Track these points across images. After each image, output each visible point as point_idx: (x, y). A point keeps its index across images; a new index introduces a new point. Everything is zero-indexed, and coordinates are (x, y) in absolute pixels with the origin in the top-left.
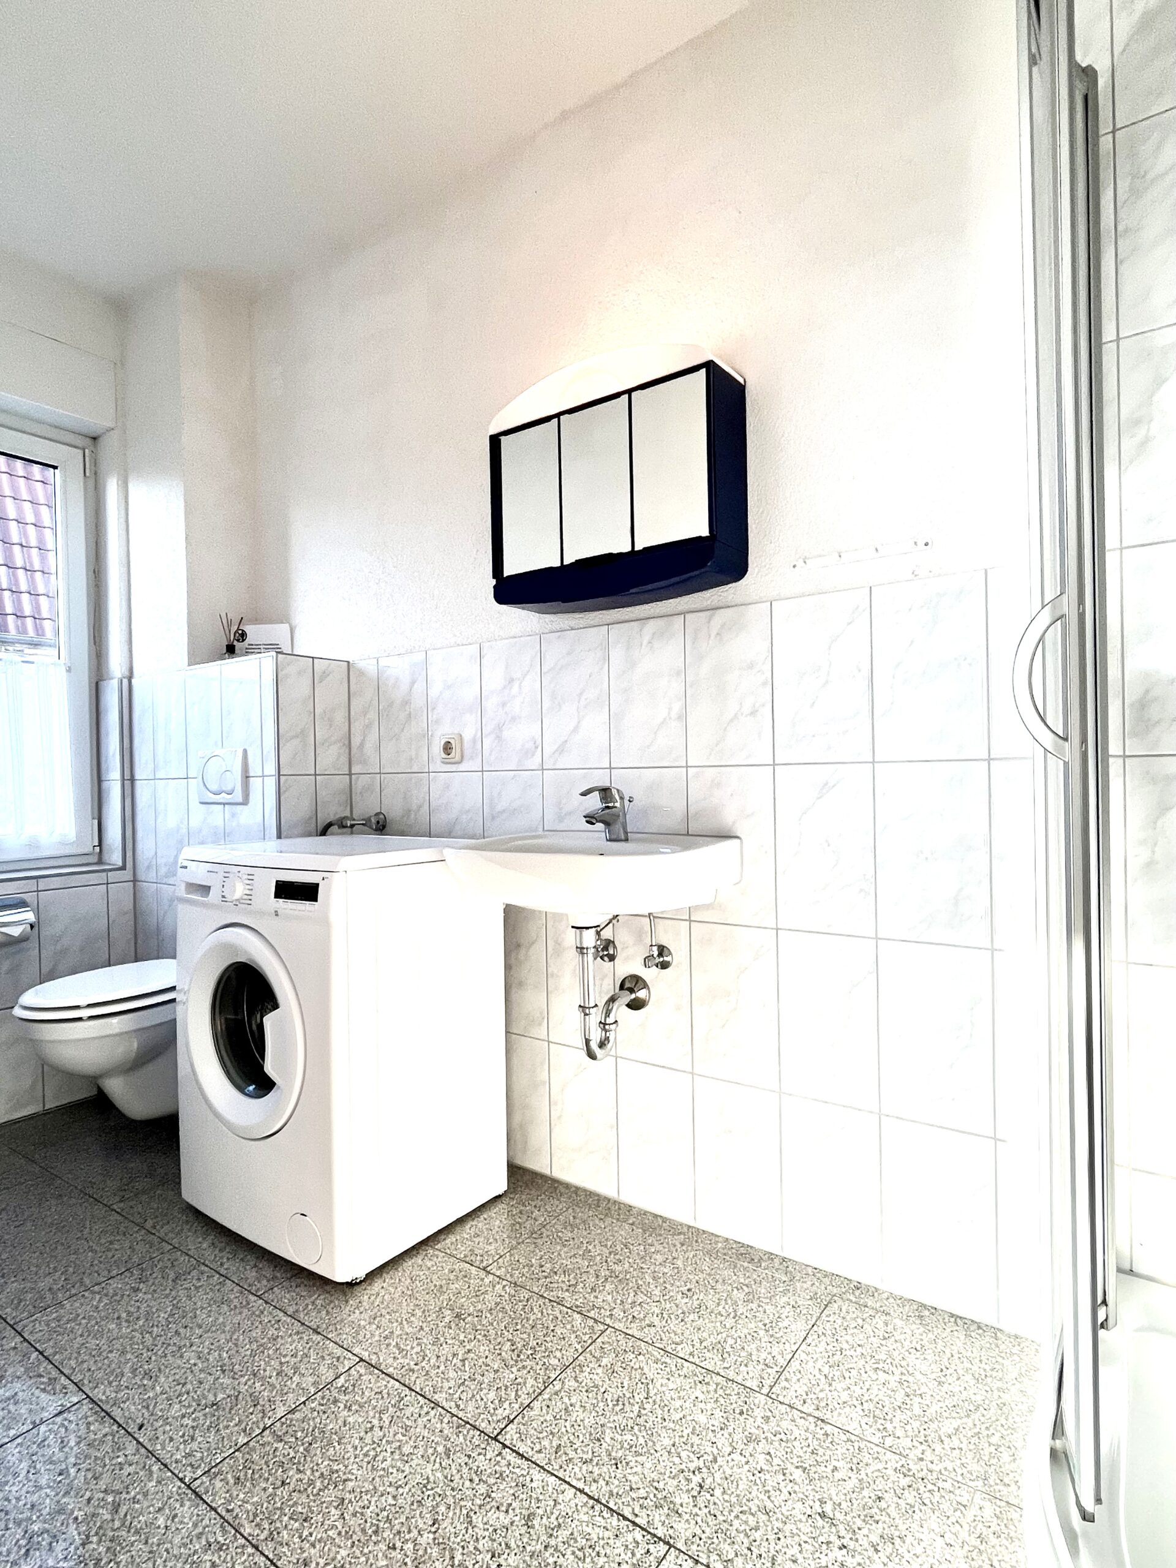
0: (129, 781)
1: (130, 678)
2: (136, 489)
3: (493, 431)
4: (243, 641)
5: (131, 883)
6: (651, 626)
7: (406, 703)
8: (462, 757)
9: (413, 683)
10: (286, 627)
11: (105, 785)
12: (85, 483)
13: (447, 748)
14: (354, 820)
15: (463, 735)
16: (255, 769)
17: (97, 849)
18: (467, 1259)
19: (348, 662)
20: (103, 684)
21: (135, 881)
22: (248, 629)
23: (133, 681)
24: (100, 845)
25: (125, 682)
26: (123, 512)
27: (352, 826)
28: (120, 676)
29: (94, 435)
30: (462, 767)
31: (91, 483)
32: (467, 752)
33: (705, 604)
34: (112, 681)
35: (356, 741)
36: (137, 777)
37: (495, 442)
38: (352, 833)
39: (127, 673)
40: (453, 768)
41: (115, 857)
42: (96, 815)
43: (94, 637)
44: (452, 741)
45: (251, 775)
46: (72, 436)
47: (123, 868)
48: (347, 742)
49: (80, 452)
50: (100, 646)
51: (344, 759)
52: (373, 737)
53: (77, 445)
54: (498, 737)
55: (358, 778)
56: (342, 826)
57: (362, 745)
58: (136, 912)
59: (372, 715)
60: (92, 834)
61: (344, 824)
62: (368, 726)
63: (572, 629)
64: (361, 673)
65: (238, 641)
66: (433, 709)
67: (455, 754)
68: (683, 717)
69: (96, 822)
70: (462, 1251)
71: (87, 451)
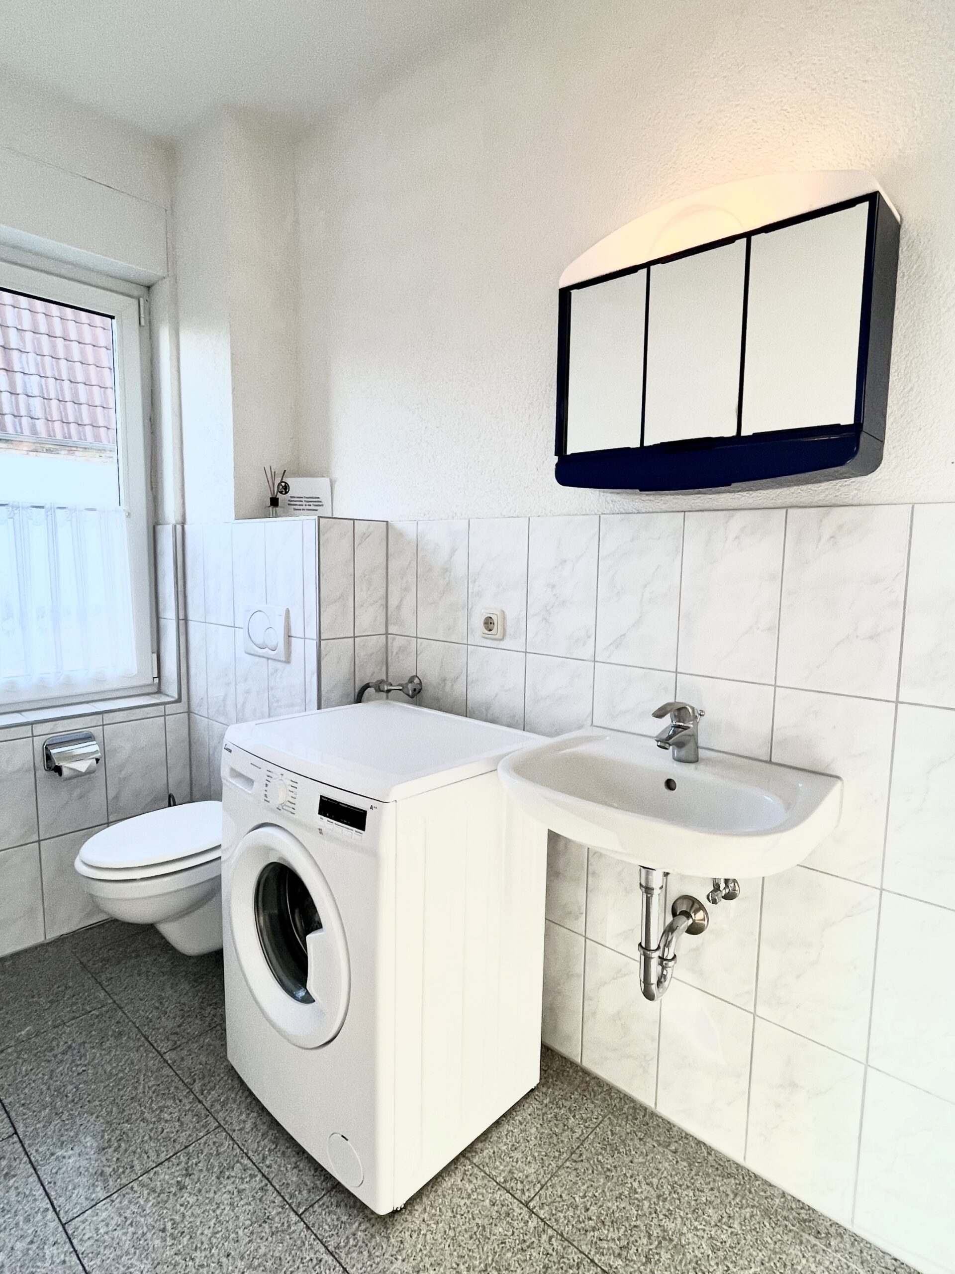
0: (183, 621)
1: (183, 524)
2: (186, 338)
3: (564, 283)
4: (286, 493)
5: (186, 714)
6: (740, 519)
7: (446, 570)
8: (504, 635)
9: (453, 551)
10: (325, 481)
11: (162, 621)
12: (140, 331)
13: (489, 623)
14: (391, 685)
15: (506, 612)
16: (296, 630)
17: (156, 680)
18: (508, 1186)
19: (387, 522)
20: (159, 527)
21: (189, 712)
22: (289, 481)
23: (186, 526)
24: (159, 676)
25: (179, 527)
26: (175, 361)
27: (388, 691)
28: (174, 522)
29: (147, 283)
30: (502, 645)
31: (146, 334)
32: (509, 631)
33: (816, 499)
34: (165, 526)
35: (393, 602)
36: (190, 617)
37: (565, 295)
38: (387, 698)
39: (180, 519)
40: (494, 644)
41: (172, 689)
42: (155, 650)
43: (151, 482)
44: (494, 617)
45: (292, 635)
46: (127, 285)
47: (179, 700)
48: (384, 603)
49: (135, 302)
50: (157, 491)
51: (381, 619)
52: (410, 601)
53: (131, 293)
54: (545, 619)
55: (394, 639)
56: (379, 690)
57: (399, 607)
58: (191, 741)
59: (411, 579)
60: (152, 668)
61: (381, 688)
62: (406, 589)
63: (639, 513)
64: (400, 534)
65: (281, 492)
66: (475, 581)
67: (497, 629)
68: (777, 629)
69: (155, 656)
70: (500, 1171)
71: (142, 300)
